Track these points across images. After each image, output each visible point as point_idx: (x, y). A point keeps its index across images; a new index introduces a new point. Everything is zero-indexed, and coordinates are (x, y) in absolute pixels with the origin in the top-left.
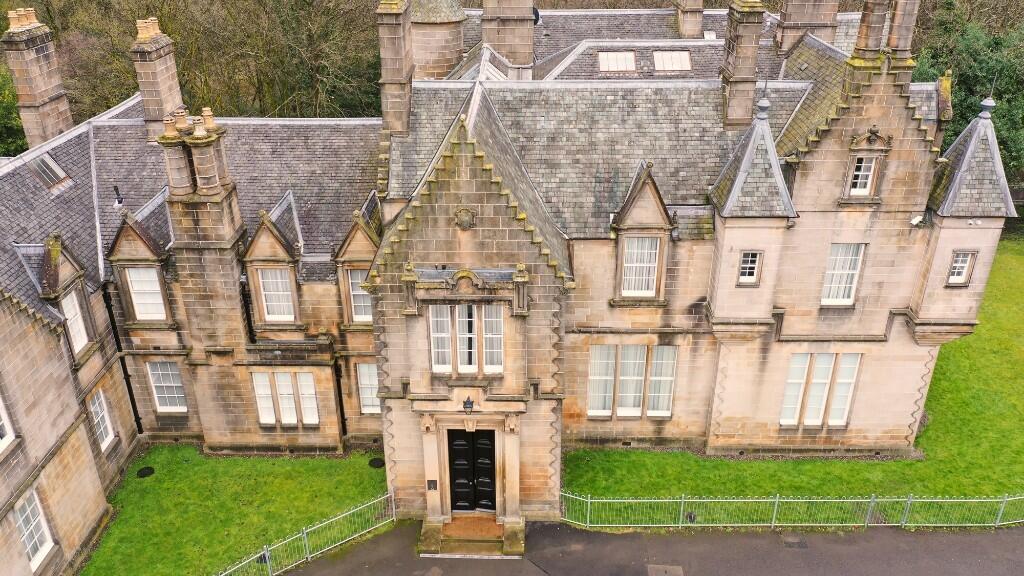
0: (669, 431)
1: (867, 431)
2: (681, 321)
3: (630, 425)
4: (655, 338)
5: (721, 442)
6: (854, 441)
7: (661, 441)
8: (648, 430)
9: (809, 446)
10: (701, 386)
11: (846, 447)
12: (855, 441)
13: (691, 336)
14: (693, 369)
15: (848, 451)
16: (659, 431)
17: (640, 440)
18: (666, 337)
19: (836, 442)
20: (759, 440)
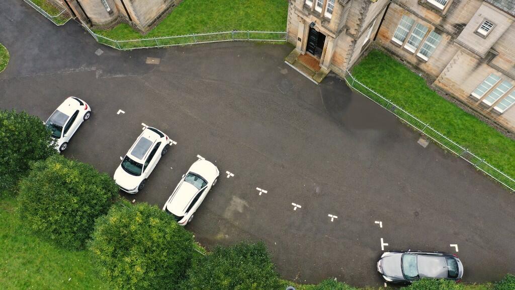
0: (423, 66)
2: (448, 27)
3: (407, 54)
4: (433, 28)
5: (440, 85)
6: (500, 121)
7: (417, 68)
8: (414, 61)
9: (478, 110)
10: (445, 58)
11: (495, 121)
15: (496, 123)
16: (418, 64)
17: (409, 63)
18: (439, 30)
19: (492, 117)
20: (457, 95)
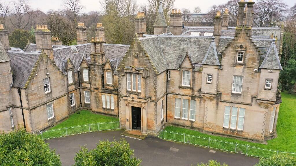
0: (195, 125)
1: (249, 133)
2: (196, 94)
3: (184, 122)
5: (207, 130)
7: (192, 128)
8: (189, 124)
9: (232, 135)
10: (202, 113)
12: (246, 136)
13: (199, 98)
14: (200, 108)
16: (192, 125)
17: (187, 126)
18: (193, 98)
19: (240, 135)
20: (217, 131)
